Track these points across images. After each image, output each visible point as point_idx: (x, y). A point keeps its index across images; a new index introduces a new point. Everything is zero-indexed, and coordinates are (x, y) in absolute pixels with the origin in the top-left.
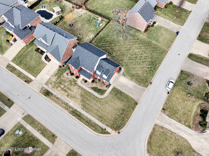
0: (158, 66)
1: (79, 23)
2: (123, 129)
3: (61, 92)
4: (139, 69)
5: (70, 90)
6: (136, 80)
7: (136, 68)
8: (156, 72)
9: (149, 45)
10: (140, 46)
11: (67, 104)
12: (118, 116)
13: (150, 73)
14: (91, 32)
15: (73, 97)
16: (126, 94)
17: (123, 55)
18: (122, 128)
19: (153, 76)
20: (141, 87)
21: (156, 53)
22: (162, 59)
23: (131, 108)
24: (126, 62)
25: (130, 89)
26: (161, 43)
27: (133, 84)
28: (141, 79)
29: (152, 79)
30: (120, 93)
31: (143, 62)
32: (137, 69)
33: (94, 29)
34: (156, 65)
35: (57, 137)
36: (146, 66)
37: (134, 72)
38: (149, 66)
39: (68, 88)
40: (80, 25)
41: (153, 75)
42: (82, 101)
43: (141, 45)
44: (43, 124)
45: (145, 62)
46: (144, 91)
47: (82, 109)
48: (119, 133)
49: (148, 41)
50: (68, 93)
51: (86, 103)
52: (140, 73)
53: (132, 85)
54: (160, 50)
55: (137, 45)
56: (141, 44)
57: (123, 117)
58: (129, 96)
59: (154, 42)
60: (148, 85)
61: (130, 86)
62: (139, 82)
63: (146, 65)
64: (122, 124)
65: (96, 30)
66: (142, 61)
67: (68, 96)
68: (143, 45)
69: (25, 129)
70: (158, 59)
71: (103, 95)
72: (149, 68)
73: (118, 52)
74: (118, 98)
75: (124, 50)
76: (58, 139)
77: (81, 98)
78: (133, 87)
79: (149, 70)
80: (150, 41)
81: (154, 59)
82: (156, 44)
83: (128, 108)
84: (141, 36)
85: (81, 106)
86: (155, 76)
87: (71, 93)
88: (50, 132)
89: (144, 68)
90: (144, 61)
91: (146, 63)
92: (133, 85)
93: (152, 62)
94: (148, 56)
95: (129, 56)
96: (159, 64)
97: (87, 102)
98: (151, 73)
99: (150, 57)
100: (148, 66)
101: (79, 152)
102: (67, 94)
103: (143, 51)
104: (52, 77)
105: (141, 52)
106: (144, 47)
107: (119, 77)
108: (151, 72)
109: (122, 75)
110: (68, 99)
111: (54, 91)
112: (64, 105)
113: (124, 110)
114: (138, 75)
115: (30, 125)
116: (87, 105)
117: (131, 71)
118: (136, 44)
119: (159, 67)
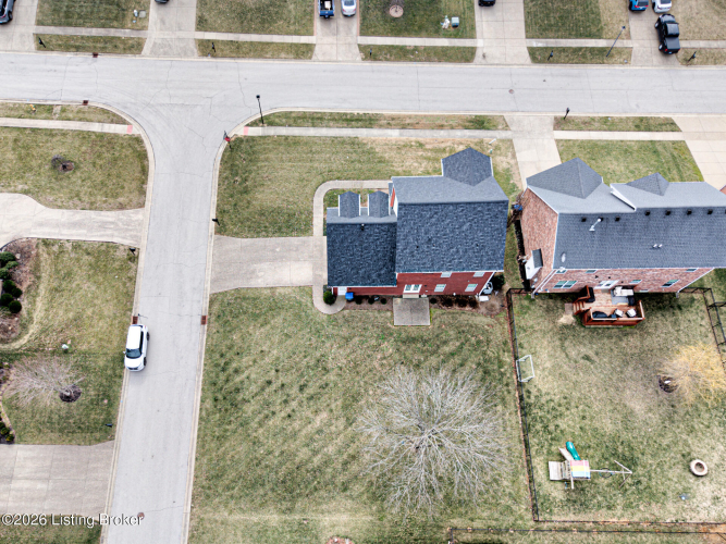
12: (250, 172)
13: (222, 356)
16: (264, 236)
20: (230, 286)
31: (269, 383)
41: (210, 351)
42: (371, 152)
46: (214, 281)
47: (357, 137)
50: (426, 150)
51: (355, 152)
53: (260, 274)
58: (252, 237)
60: (210, 307)
61: (265, 266)
78: (253, 272)
85: (365, 142)
97: (354, 155)
102: (428, 146)
104: (512, 162)
107: (315, 275)
109: (310, 287)
110: (413, 139)
112: (408, 121)
115: (443, 47)
116: (352, 150)
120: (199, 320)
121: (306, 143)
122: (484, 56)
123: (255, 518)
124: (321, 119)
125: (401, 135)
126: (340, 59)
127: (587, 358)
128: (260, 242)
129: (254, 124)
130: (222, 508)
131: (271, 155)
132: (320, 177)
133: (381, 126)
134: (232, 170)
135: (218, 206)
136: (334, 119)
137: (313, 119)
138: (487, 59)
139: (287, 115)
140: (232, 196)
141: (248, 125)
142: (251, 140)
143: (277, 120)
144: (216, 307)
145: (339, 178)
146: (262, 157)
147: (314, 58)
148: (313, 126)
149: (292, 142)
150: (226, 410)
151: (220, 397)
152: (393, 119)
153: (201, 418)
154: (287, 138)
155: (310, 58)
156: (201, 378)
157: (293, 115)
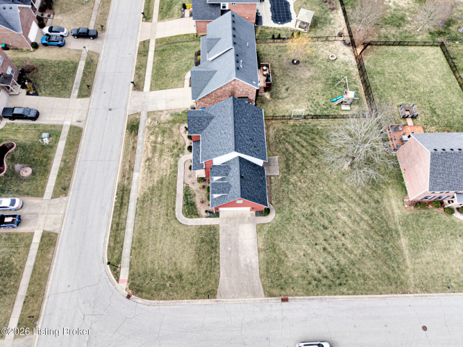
0: (344, 289)
1: (313, 69)
2: (140, 300)
3: (149, 144)
4: (298, 251)
5: (161, 156)
6: (268, 263)
7: (297, 243)
8: (323, 293)
9: (382, 236)
10: (362, 219)
11: (132, 169)
12: (162, 274)
13: (310, 283)
14: (310, 104)
15: (150, 170)
16: (219, 260)
17: (307, 197)
18: (141, 297)
19: (308, 295)
20: (258, 283)
21: (377, 265)
22: (372, 290)
23: (193, 291)
24: (296, 213)
25: (238, 262)
26: (417, 261)
27: (253, 260)
28: (278, 270)
29: (297, 295)
30: (213, 248)
31: (324, 249)
32: (295, 246)
33: (322, 103)
34: (340, 284)
35: (66, 195)
36: (320, 262)
37: (283, 246)
38: (325, 270)
39: (162, 151)
40: (308, 74)
41: (308, 293)
42: (152, 190)
43: (366, 217)
44: (78, 159)
45: (329, 253)
46: (255, 295)
47: (138, 199)
48: (129, 297)
49: (393, 227)
50: (153, 157)
51: (151, 199)
52: (292, 259)
53: (248, 261)
54: (394, 270)
55: (358, 210)
56: (370, 216)
57: (164, 285)
58: (219, 268)
59: (404, 242)
60: (275, 296)
61: (242, 257)
62: (267, 271)
63: (321, 260)
64: (148, 292)
65: (325, 107)
66: (327, 246)
67: (148, 159)
68: (370, 222)
69: (57, 141)
70: (362, 281)
71: (186, 216)
72: (319, 272)
73: (305, 182)
74: (198, 251)
75: (321, 191)
76: (65, 199)
77: (155, 184)
78: (247, 266)
79: (316, 274)
80: (397, 232)
81: (356, 271)
82: (402, 252)
83: (192, 284)
84: (393, 202)
85: (142, 193)
86: (309, 299)
87: (156, 160)
88: (70, 179)
89: (312, 260)
90: (330, 250)
91: (329, 259)
92: (251, 262)
93: (342, 271)
94: (351, 252)
95: (316, 210)
96: (351, 292)
97: (154, 200)
98: (311, 286)
99: (352, 257)
100: (323, 267)
101: (58, 248)
102: (150, 155)
103: (354, 231)
104: (165, 112)
105: (348, 230)
106: (368, 229)
107: (248, 223)
108: (314, 283)
109: (257, 225)
110: (142, 164)
111: (144, 133)
112: (127, 167)
113: (180, 277)
114: (283, 258)
115: (66, 144)
116: (149, 201)
117: (280, 239)
118: (359, 205)
119: (343, 294)
120: (285, 304)
121: (140, 234)
122: (79, 122)
123: (406, 252)
124: (118, 224)
125: (138, 171)
126: (62, 212)
127: (287, 89)
128: (223, 262)
129: (117, 276)
130: (406, 273)
131: (149, 259)
132: (172, 222)
133: (130, 184)
134: (160, 290)
135: (192, 298)
136: (120, 215)
137: (117, 230)
138: (82, 120)
139: (111, 250)
140: (183, 288)
141: (118, 281)
142: (132, 276)
143: (116, 257)
144: (275, 291)
145: (174, 209)
146: (150, 266)
147: (57, 231)
148: (124, 229)
149: (138, 244)
150: (346, 276)
151: (338, 282)
152: (124, 176)
153: (354, 294)
154: (133, 248)
155: (57, 234)
156: (327, 297)
157: (112, 244)
